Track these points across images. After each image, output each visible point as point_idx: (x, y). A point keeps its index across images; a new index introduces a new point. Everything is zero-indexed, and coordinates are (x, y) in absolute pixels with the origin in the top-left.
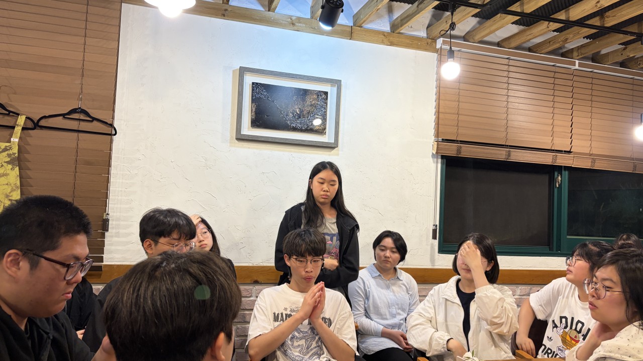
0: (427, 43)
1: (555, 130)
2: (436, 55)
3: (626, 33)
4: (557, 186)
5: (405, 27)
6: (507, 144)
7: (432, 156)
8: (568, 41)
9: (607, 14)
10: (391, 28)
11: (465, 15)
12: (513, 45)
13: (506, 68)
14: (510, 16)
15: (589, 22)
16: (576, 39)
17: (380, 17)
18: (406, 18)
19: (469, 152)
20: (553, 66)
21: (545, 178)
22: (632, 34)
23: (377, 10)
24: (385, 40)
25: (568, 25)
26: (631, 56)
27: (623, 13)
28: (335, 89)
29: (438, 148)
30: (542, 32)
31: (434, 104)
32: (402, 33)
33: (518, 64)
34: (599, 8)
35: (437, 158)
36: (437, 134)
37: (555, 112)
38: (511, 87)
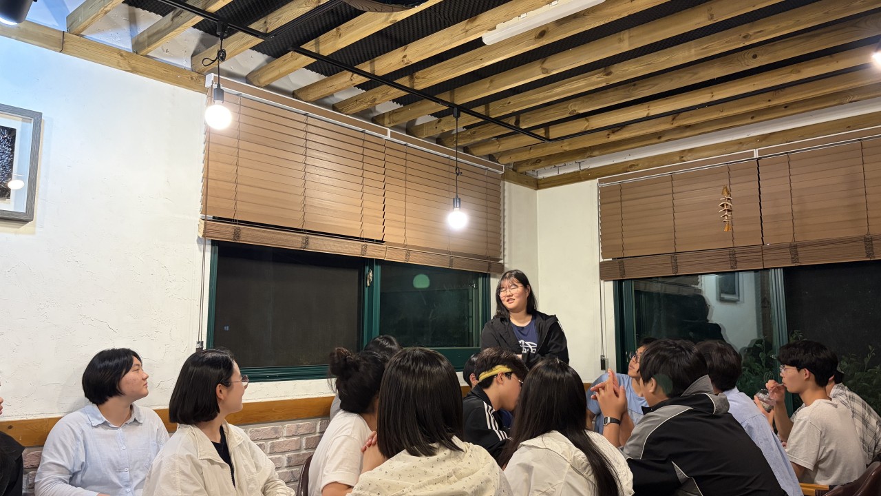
0: (192, 78)
1: (364, 212)
2: (204, 96)
3: (438, 101)
4: (368, 284)
5: (155, 48)
6: (304, 228)
7: (197, 241)
8: (377, 102)
9: (417, 74)
10: (133, 46)
11: (244, 44)
12: (312, 97)
13: (303, 126)
14: (304, 57)
15: (398, 81)
16: (385, 101)
17: (114, 25)
18: (155, 36)
19: (249, 236)
20: (362, 132)
21: (354, 274)
22: (444, 103)
23: (106, 13)
24: (122, 62)
25: (374, 82)
26: (446, 130)
27: (433, 75)
28: (30, 126)
29: (205, 228)
30: (345, 85)
31: (202, 165)
32: (152, 58)
33: (319, 123)
34: (406, 63)
35: (205, 244)
36: (205, 211)
37: (365, 190)
38: (310, 152)
